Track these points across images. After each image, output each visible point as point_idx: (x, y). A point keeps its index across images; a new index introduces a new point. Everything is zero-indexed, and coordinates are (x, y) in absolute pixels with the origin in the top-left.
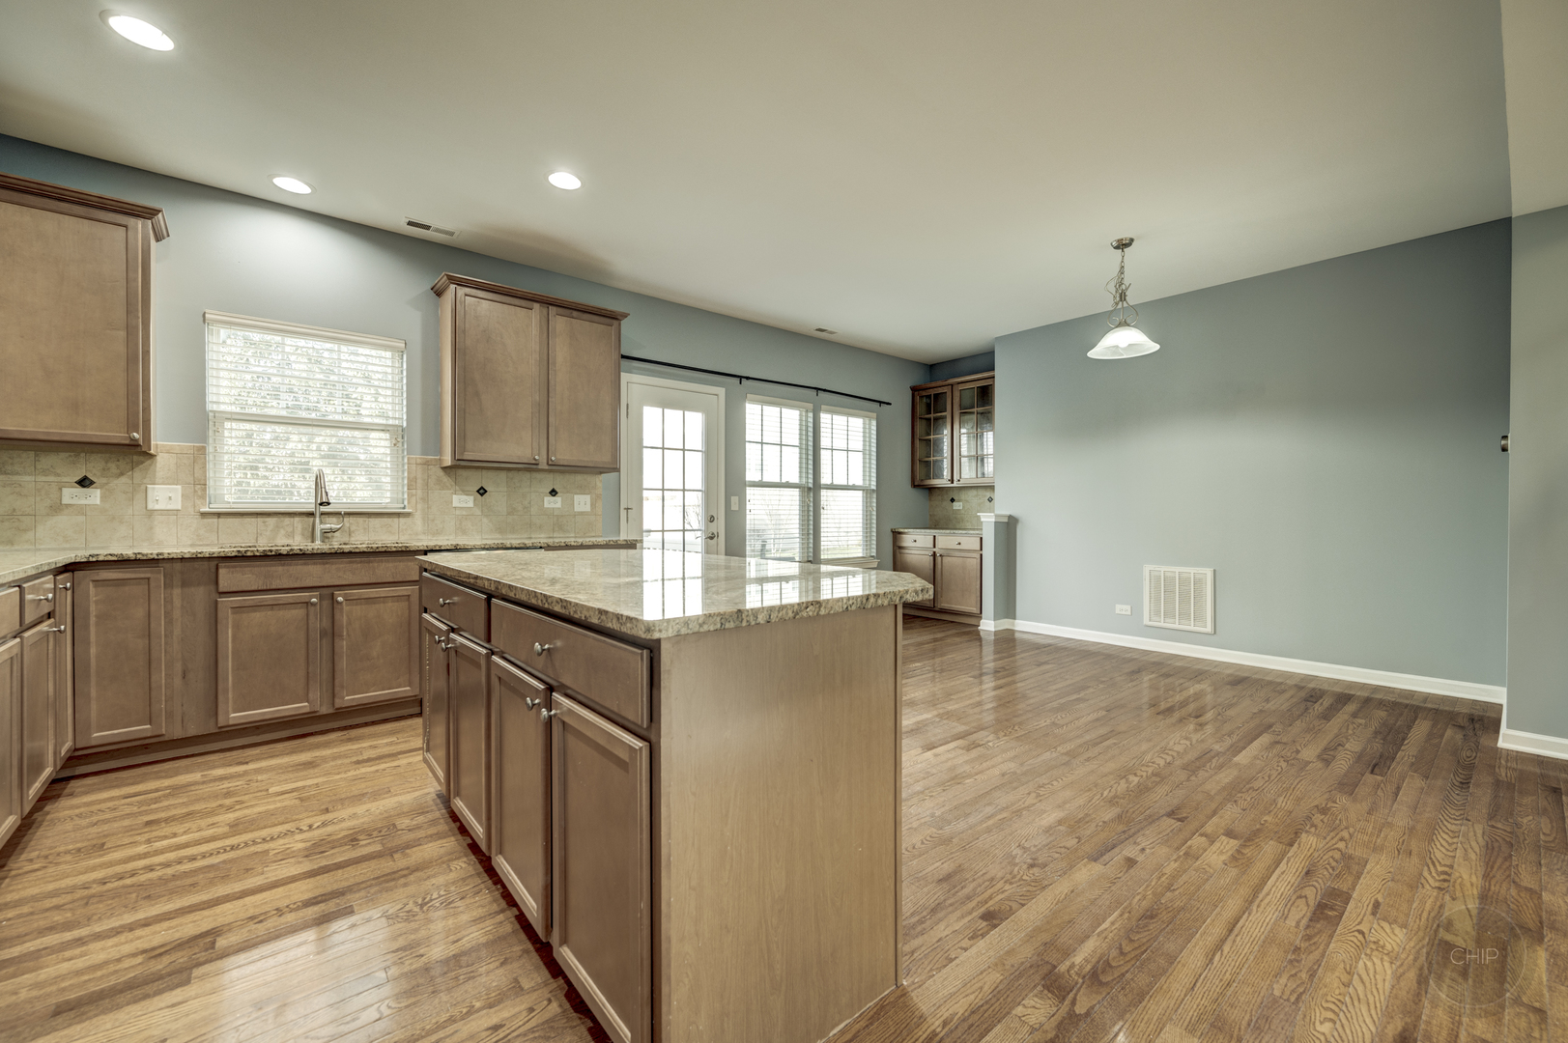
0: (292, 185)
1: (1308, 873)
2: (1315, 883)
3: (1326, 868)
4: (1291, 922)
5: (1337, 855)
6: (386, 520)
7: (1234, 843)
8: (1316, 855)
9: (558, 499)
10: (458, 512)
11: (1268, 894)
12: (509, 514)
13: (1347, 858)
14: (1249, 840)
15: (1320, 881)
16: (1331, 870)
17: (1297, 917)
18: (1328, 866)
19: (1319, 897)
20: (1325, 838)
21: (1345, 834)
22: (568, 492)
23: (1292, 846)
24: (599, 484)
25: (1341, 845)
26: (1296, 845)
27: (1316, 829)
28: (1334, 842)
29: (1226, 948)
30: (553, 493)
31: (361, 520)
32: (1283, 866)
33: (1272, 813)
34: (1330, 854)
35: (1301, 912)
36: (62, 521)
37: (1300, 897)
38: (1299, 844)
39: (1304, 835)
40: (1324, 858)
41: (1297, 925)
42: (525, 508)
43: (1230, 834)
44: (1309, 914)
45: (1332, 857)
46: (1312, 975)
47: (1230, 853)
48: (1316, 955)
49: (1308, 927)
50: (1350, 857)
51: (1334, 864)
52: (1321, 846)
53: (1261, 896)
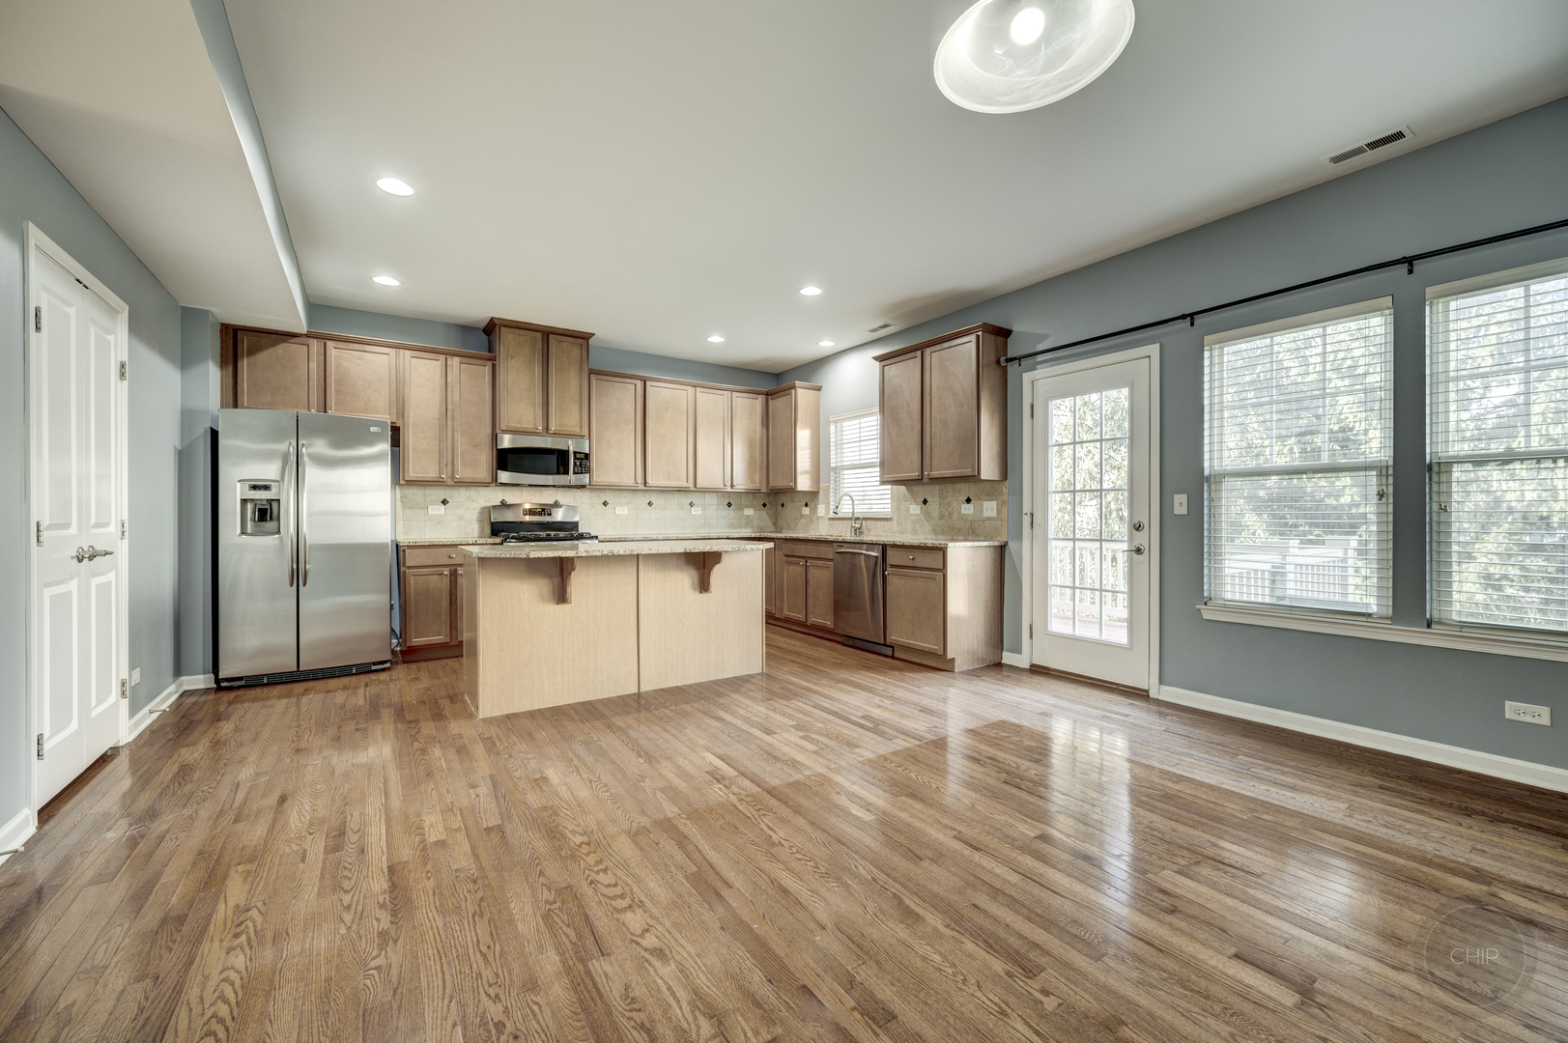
0: (827, 345)
1: (363, 851)
2: (354, 846)
3: (350, 864)
4: (356, 814)
5: (347, 884)
6: (882, 523)
7: (432, 839)
8: (365, 872)
9: (971, 506)
10: (913, 518)
11: (380, 820)
12: (940, 519)
13: (338, 888)
14: (424, 849)
15: (351, 851)
16: (346, 865)
17: (354, 818)
18: (350, 867)
19: (346, 838)
20: (365, 897)
21: (348, 917)
22: (979, 499)
23: (388, 867)
24: (1005, 491)
25: (347, 899)
26: (386, 871)
27: (378, 903)
28: (355, 898)
29: (381, 785)
30: (968, 501)
31: (873, 522)
32: (384, 843)
33: (431, 893)
34: (353, 882)
35: (353, 823)
36: (803, 521)
37: (358, 831)
38: (383, 873)
39: (385, 886)
40: (356, 873)
41: (352, 815)
42: (950, 514)
43: (442, 844)
44: (348, 824)
45: (350, 879)
46: (333, 799)
47: (427, 829)
48: (334, 808)
49: (345, 818)
50: (334, 890)
51: (346, 873)
52: (364, 885)
53: (383, 816)
